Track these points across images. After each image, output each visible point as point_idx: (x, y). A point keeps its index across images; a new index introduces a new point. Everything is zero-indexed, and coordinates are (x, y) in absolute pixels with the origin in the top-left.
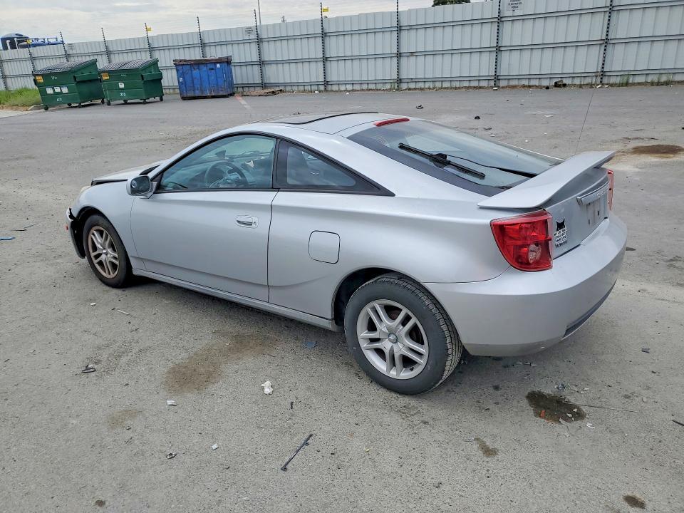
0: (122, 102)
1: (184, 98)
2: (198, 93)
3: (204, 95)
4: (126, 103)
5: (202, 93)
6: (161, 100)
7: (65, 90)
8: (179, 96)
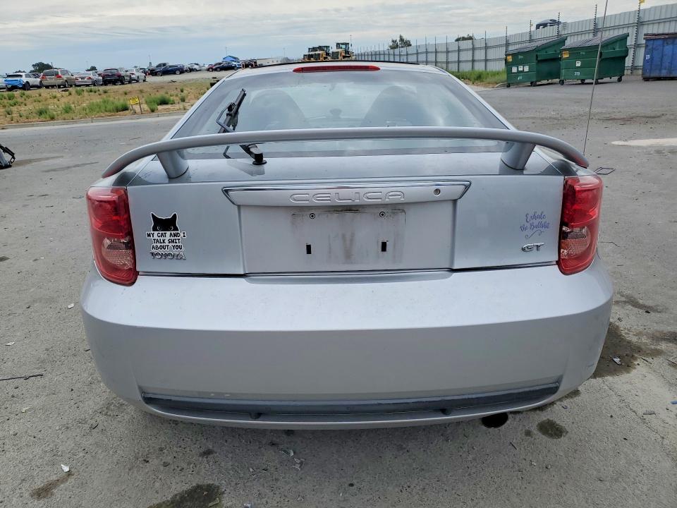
0: (580, 82)
1: (646, 79)
2: (664, 73)
3: (671, 76)
4: (583, 83)
5: (670, 73)
6: (620, 80)
7: (527, 69)
8: (640, 78)
